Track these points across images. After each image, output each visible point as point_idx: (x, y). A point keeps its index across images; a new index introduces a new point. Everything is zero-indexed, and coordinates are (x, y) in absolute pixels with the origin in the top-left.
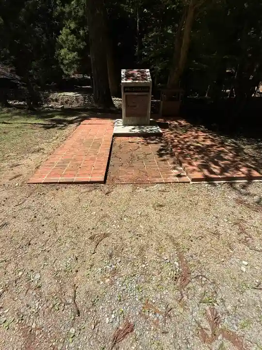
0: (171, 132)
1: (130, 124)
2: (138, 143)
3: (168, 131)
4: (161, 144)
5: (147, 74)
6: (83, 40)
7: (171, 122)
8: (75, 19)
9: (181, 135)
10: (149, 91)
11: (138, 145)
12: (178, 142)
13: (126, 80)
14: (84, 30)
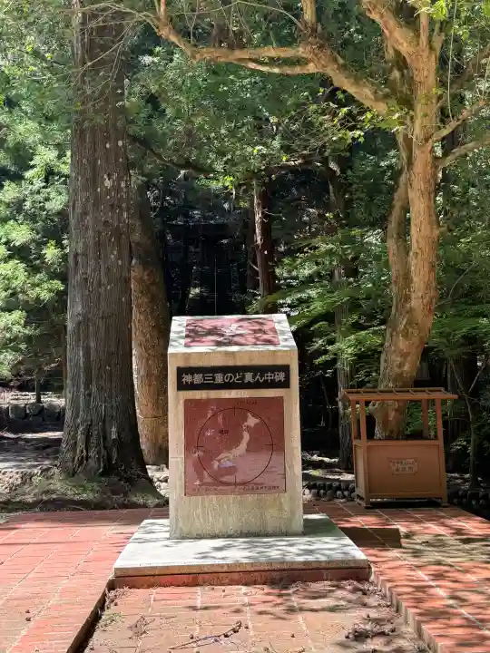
0: (416, 561)
1: (208, 529)
2: (238, 611)
3: (398, 559)
4: (364, 612)
5: (278, 327)
6: (53, 276)
7: (416, 527)
8: (33, 218)
9: (466, 571)
10: (285, 384)
11: (237, 618)
12: (453, 598)
13: (187, 346)
14: (59, 245)
